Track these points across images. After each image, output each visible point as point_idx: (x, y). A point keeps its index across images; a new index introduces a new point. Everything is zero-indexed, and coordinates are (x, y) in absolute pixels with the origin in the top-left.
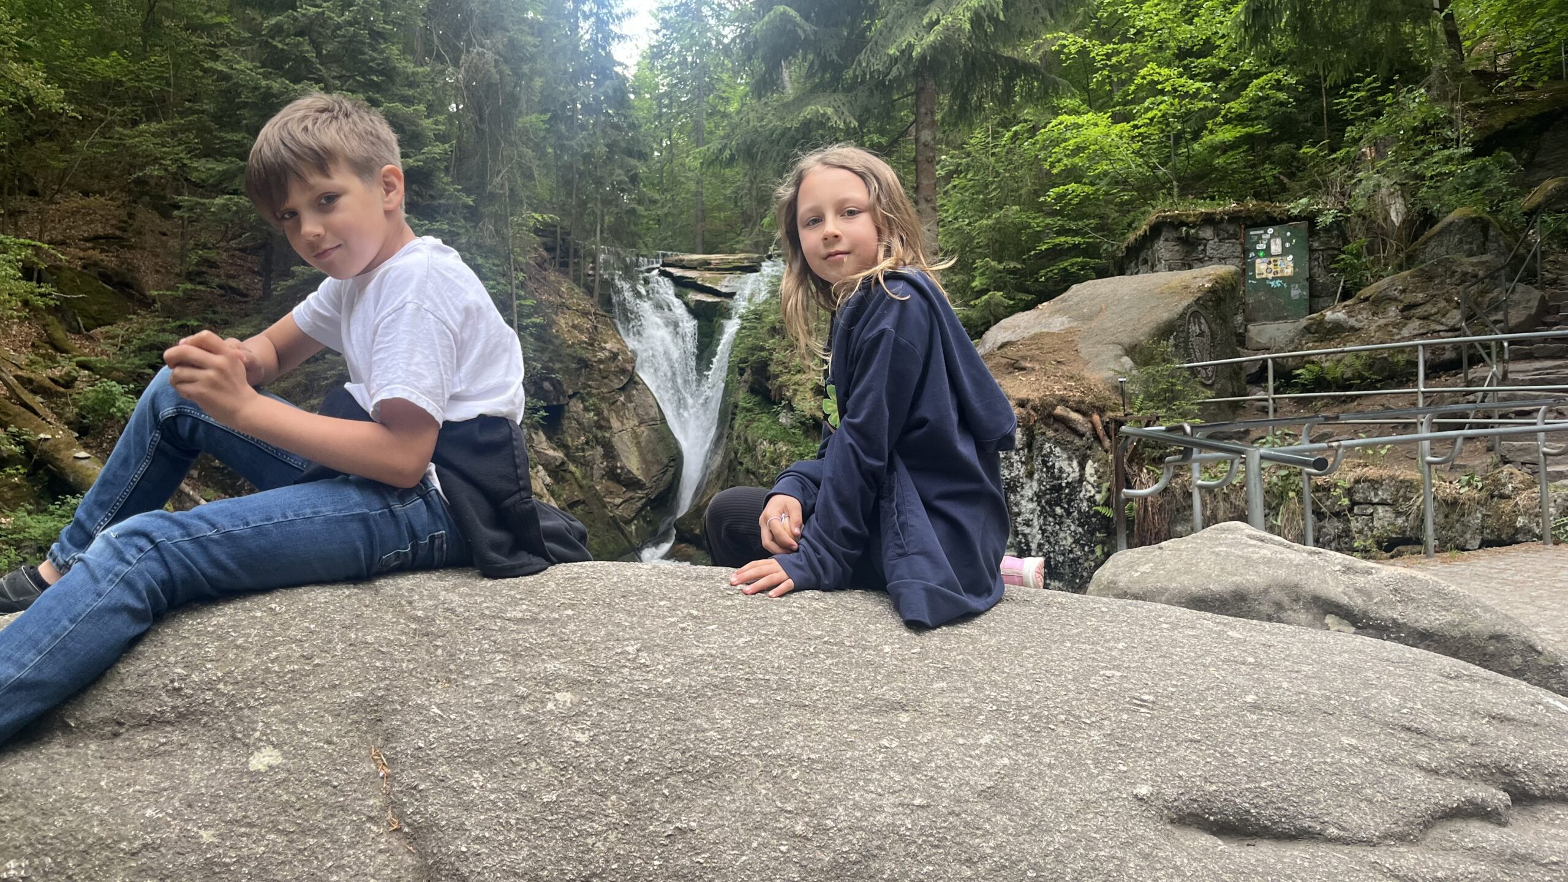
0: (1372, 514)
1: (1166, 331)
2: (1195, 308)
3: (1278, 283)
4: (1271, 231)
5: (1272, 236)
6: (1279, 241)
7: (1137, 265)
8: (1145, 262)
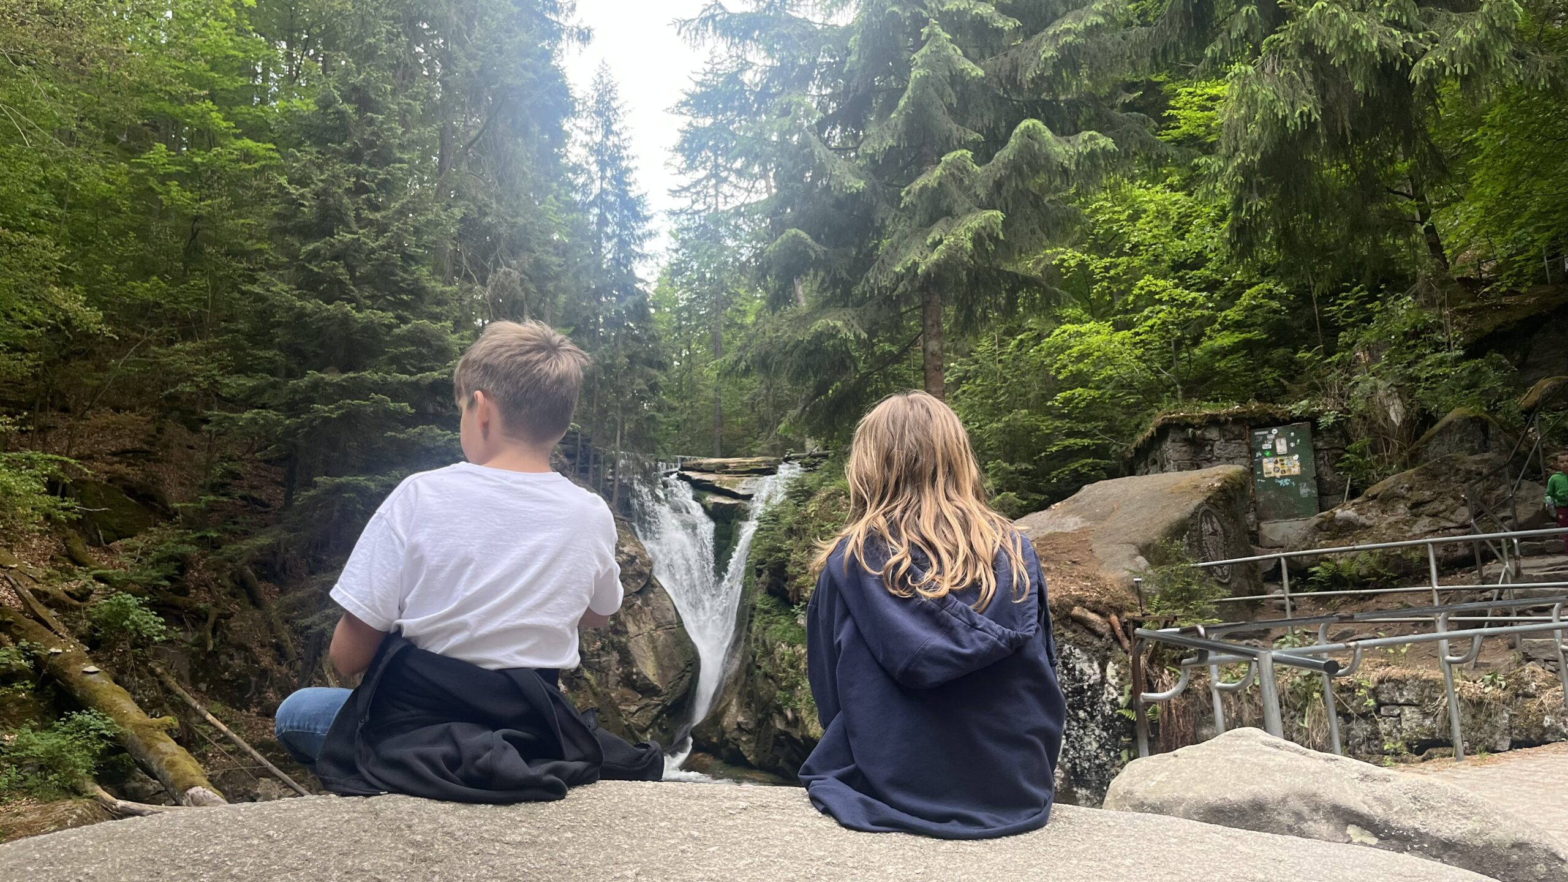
0: (1399, 715)
1: (1178, 530)
2: (1206, 507)
3: (1286, 482)
4: (1275, 431)
5: (1277, 436)
6: (1284, 441)
7: (1146, 466)
8: (1155, 462)
